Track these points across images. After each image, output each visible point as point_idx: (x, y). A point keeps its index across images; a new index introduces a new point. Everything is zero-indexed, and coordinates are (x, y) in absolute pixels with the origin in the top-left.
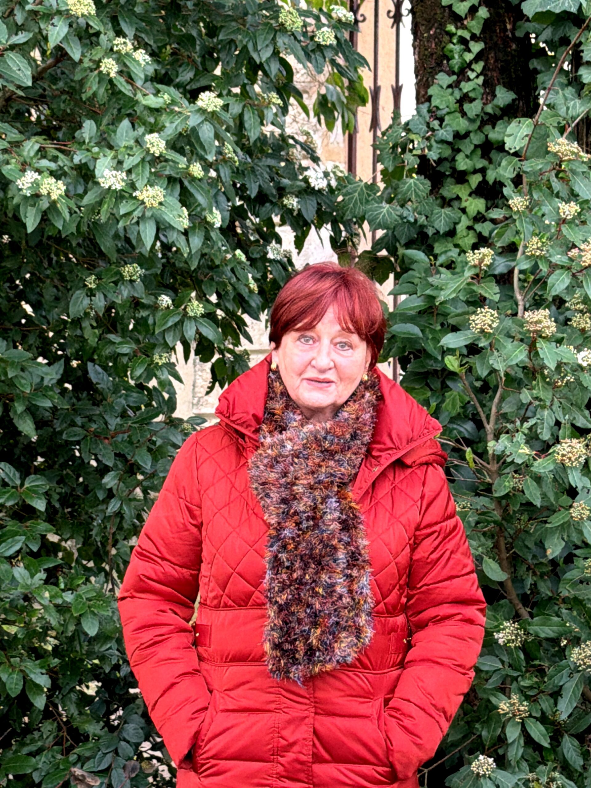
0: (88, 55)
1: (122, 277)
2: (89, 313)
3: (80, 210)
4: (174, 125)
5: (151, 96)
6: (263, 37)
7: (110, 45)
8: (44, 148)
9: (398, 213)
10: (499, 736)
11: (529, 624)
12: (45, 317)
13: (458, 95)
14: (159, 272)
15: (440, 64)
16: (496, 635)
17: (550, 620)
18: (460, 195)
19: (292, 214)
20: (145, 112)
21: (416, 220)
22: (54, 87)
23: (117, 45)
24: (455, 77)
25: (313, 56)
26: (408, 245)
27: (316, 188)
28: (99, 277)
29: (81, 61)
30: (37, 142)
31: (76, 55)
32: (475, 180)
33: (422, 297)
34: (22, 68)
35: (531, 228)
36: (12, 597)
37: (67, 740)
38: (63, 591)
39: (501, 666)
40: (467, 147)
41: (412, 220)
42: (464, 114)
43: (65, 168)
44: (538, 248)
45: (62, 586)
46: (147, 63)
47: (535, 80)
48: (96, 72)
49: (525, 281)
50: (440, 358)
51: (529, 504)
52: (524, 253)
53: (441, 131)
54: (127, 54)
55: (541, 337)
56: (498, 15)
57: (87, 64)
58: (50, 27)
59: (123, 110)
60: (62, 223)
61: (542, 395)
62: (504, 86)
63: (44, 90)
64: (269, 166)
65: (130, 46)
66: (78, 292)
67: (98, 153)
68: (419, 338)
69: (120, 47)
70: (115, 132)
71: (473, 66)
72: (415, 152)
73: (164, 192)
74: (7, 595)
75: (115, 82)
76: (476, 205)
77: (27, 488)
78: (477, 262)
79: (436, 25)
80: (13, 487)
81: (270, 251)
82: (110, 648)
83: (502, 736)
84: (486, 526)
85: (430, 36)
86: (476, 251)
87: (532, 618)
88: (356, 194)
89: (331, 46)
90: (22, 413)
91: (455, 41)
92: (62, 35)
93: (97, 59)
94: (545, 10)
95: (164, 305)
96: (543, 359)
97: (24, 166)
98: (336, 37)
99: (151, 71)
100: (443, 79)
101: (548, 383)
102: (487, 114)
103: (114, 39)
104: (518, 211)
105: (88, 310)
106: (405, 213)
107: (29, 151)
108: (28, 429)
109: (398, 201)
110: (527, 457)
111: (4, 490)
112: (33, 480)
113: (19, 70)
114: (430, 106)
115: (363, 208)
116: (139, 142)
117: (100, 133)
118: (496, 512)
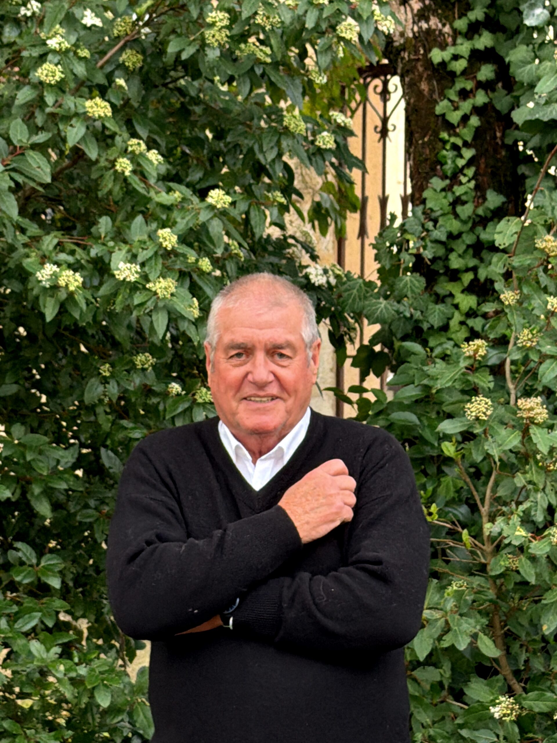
0: (104, 155)
1: (134, 365)
2: (103, 400)
3: (97, 301)
4: (185, 221)
5: (164, 194)
6: (268, 139)
7: (124, 145)
8: (62, 242)
9: (395, 308)
11: (525, 699)
12: (60, 404)
13: (451, 198)
14: (169, 361)
15: (434, 169)
16: (492, 710)
17: (544, 695)
18: (454, 292)
20: (158, 210)
21: (412, 316)
22: (71, 186)
23: (131, 146)
24: (448, 182)
25: (314, 159)
26: (405, 338)
27: (317, 284)
28: (113, 365)
29: (97, 160)
30: (55, 237)
31: (93, 155)
32: (467, 278)
33: (419, 387)
34: (42, 166)
35: (523, 321)
36: (28, 670)
38: (77, 664)
39: (496, 739)
40: (460, 247)
41: (408, 315)
42: (456, 216)
43: (82, 261)
44: (529, 340)
45: (76, 660)
46: (160, 163)
47: (523, 184)
48: (112, 171)
49: (517, 371)
50: (436, 444)
51: (525, 583)
52: (515, 344)
53: (436, 231)
54: (141, 154)
55: (533, 423)
56: (488, 123)
57: (103, 163)
58: (69, 128)
59: (136, 208)
60: (79, 313)
61: (535, 479)
62: (495, 190)
63: (60, 191)
64: (271, 264)
65: (143, 147)
66: (93, 380)
67: (113, 247)
68: (416, 425)
69: (134, 148)
70: (129, 228)
71: (466, 171)
72: (410, 251)
73: (176, 284)
74: (24, 668)
75: (130, 180)
76: (468, 302)
77: (43, 567)
78: (472, 353)
79: (430, 132)
80: (30, 566)
82: (122, 720)
84: (482, 605)
85: (424, 143)
86: (471, 343)
87: (526, 693)
88: (355, 291)
89: (330, 150)
90: (39, 495)
91: (448, 147)
92: (80, 136)
93: (112, 158)
94: (533, 118)
95: (174, 392)
96: (536, 444)
97: (44, 259)
98: (335, 141)
99: (163, 170)
100: (437, 183)
101: (541, 468)
102: (478, 216)
103: (129, 140)
104: (509, 305)
105: (102, 397)
106: (402, 309)
107: (48, 245)
108: (45, 510)
109: (395, 297)
110: (524, 539)
111: (22, 568)
112: (49, 560)
113: (39, 167)
114: (424, 208)
115: (361, 304)
116: (152, 236)
117: (115, 229)
118: (491, 591)
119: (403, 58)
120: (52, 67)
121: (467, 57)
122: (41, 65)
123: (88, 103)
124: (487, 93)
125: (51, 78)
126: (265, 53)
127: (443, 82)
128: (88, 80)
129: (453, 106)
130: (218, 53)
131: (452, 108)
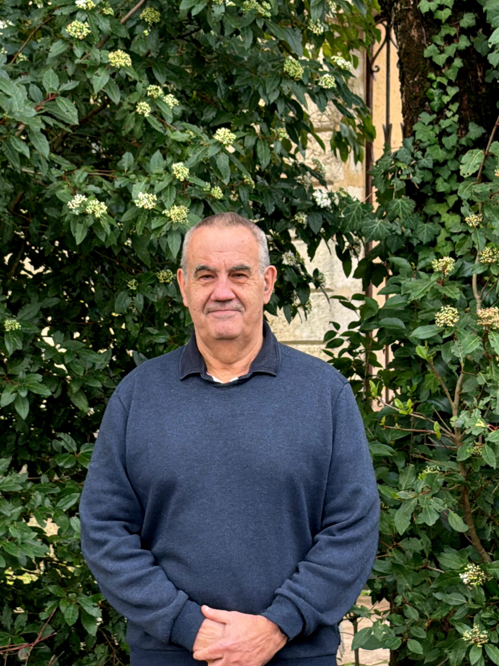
0: (127, 99)
1: (158, 280)
2: (131, 310)
3: (120, 226)
4: (196, 156)
5: (178, 132)
6: (271, 83)
7: (144, 91)
8: (91, 176)
9: (389, 227)
10: (464, 658)
11: (489, 567)
13: (437, 131)
15: (422, 106)
16: (462, 576)
18: (440, 212)
19: (302, 228)
20: (174, 146)
21: (403, 233)
22: (101, 126)
23: (150, 91)
24: (435, 116)
25: (317, 98)
26: (397, 254)
27: (322, 206)
28: (139, 281)
29: (120, 104)
30: (85, 171)
31: (116, 100)
32: (452, 200)
33: (405, 296)
34: (71, 110)
35: (485, 241)
36: (69, 542)
37: (116, 661)
39: (465, 601)
40: (445, 173)
41: (399, 232)
42: (442, 146)
43: (109, 192)
44: (490, 257)
46: (175, 105)
48: (133, 113)
51: (487, 467)
52: (480, 260)
53: (424, 160)
54: (159, 99)
55: (492, 330)
56: (471, 64)
57: (126, 106)
58: (95, 77)
59: (156, 144)
60: (105, 236)
61: (494, 378)
62: (476, 123)
64: (283, 189)
65: (161, 91)
66: (122, 293)
67: (135, 179)
68: (402, 329)
69: (153, 93)
70: (149, 161)
71: (450, 107)
72: (402, 177)
73: (187, 210)
74: (66, 541)
75: (149, 121)
76: (453, 221)
77: (82, 454)
78: (441, 269)
79: (420, 73)
80: (71, 453)
81: (285, 258)
83: (467, 659)
84: (453, 486)
85: (414, 83)
86: (440, 260)
87: (493, 561)
88: (354, 212)
89: (332, 89)
90: (77, 392)
91: (435, 86)
92: (105, 83)
93: (134, 102)
96: (493, 348)
97: (75, 190)
98: (336, 82)
99: (178, 111)
100: (425, 117)
102: (461, 145)
103: (148, 86)
104: (473, 226)
105: (131, 308)
106: (394, 227)
107: (79, 178)
108: (82, 405)
109: (389, 218)
110: (483, 430)
111: (63, 455)
112: (87, 448)
113: (68, 111)
114: (414, 140)
115: (360, 223)
116: (168, 169)
117: (136, 163)
118: (460, 474)
119: (396, 9)
120: (80, 24)
121: (451, 7)
122: (71, 23)
123: (111, 55)
124: (469, 38)
125: (79, 34)
126: (265, 9)
127: (430, 29)
128: (112, 34)
129: (439, 49)
130: (223, 10)
131: (439, 52)
